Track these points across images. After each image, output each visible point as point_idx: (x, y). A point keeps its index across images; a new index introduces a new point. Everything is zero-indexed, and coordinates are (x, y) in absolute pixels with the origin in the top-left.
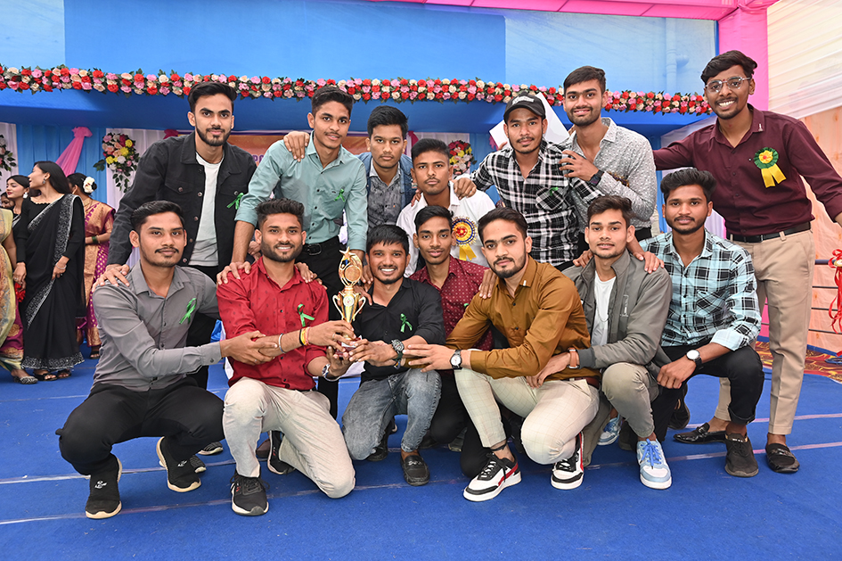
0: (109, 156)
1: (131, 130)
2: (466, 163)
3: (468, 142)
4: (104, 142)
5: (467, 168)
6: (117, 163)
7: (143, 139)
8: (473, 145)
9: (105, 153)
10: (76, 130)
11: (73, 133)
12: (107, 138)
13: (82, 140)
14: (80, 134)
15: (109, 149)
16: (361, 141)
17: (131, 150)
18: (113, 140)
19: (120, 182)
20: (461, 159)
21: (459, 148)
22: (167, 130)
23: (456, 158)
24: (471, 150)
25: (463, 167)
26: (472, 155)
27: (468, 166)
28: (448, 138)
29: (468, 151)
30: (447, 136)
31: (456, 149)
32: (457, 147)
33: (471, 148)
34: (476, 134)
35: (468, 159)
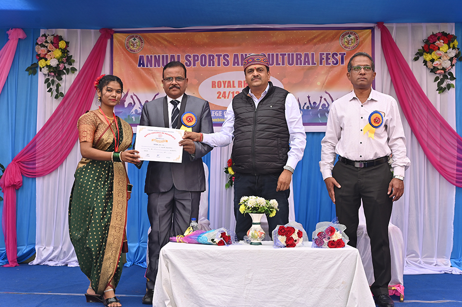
0: (41, 58)
1: (65, 30)
2: (451, 59)
3: (453, 33)
4: (37, 44)
5: (452, 65)
6: (49, 67)
7: (77, 40)
9: (38, 55)
10: (10, 32)
11: (8, 36)
12: (41, 40)
13: (16, 42)
14: (15, 36)
15: (41, 51)
16: (318, 36)
17: (65, 51)
18: (46, 42)
19: (51, 87)
20: (444, 54)
21: (442, 41)
22: (103, 29)
23: (438, 54)
24: (457, 44)
25: (447, 64)
26: (458, 49)
27: (453, 63)
28: (427, 30)
29: (454, 45)
30: (426, 27)
31: (438, 42)
32: (439, 39)
33: (457, 41)
35: (453, 55)
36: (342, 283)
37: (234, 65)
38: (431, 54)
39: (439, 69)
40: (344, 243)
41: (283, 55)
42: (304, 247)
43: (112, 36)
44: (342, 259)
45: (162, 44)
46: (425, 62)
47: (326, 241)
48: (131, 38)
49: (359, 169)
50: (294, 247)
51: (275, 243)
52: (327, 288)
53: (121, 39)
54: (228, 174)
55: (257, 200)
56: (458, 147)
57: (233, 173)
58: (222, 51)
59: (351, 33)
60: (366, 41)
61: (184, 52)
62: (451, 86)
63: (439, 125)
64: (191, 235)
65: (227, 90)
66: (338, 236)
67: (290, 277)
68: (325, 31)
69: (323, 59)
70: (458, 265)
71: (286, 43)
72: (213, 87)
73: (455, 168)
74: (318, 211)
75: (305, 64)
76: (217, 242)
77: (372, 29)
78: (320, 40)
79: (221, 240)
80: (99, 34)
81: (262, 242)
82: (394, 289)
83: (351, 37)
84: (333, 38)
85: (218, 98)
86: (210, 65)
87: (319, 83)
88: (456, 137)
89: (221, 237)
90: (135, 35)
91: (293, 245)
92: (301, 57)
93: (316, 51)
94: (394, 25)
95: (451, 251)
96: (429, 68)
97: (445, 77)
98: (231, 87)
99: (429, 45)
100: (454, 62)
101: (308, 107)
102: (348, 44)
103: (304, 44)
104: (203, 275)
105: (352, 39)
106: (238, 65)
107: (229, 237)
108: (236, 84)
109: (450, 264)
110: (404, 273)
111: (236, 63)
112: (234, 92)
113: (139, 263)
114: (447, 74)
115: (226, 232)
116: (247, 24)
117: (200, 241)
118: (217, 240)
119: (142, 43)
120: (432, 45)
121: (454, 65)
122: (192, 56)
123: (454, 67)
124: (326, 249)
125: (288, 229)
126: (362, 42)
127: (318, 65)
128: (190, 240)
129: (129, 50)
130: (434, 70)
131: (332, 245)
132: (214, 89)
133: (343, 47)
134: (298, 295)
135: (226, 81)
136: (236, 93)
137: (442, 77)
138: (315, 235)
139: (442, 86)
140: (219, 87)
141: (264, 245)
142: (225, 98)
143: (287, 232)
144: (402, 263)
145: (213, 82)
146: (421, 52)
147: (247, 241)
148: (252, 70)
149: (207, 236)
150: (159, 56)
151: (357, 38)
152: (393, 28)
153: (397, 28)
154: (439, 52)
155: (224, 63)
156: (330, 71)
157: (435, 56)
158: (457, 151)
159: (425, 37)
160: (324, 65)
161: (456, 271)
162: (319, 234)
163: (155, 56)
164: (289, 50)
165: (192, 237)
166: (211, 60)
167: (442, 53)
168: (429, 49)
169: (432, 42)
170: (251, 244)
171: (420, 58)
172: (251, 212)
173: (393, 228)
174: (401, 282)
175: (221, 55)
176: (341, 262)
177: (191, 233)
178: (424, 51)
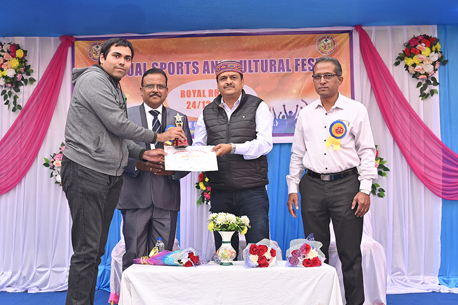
1: (23, 38)
2: (434, 64)
3: (436, 36)
5: (435, 70)
6: (6, 77)
7: (35, 49)
8: (442, 40)
16: (293, 40)
17: (22, 61)
18: (3, 51)
19: (8, 99)
20: (427, 58)
21: (423, 44)
22: (63, 36)
23: (420, 58)
24: (440, 47)
25: (429, 69)
26: (441, 52)
27: (436, 68)
28: (408, 33)
29: (436, 48)
30: (407, 29)
31: (419, 45)
32: (420, 43)
33: (440, 44)
34: (447, 26)
35: (436, 59)
37: (204, 73)
38: (412, 58)
39: (421, 74)
40: (320, 262)
41: (256, 62)
42: (278, 266)
43: (73, 44)
44: (318, 278)
46: (407, 67)
47: (301, 260)
48: (94, 45)
49: (325, 182)
50: (267, 267)
51: (247, 263)
53: (83, 46)
54: (199, 190)
55: (227, 217)
56: (443, 157)
57: (204, 188)
58: (191, 58)
59: (328, 37)
60: (344, 45)
61: (151, 59)
62: (435, 91)
63: (423, 133)
64: (156, 256)
65: (197, 100)
66: (313, 254)
67: (263, 299)
68: (300, 35)
69: (299, 65)
70: (447, 283)
71: (258, 49)
72: (182, 97)
73: (441, 179)
74: (297, 227)
75: (279, 71)
76: (184, 263)
77: (350, 32)
78: (295, 45)
79: (189, 261)
80: (59, 42)
81: (234, 262)
83: (327, 42)
84: (309, 43)
85: (187, 108)
86: (178, 73)
87: (295, 91)
88: (441, 147)
89: (188, 258)
90: (98, 42)
91: (266, 265)
92: (275, 63)
93: (291, 56)
94: (373, 28)
95: (439, 268)
96: (411, 74)
97: (428, 82)
98: (201, 96)
99: (411, 49)
100: (437, 66)
101: (283, 117)
102: (325, 49)
103: (278, 50)
104: (169, 299)
105: (329, 44)
106: (209, 72)
107: (197, 258)
108: (207, 93)
109: (438, 282)
110: (387, 293)
111: (206, 70)
112: (204, 102)
113: (105, 287)
114: (430, 80)
115: (194, 252)
116: (217, 29)
117: (167, 263)
118: (184, 261)
120: (414, 48)
121: (437, 70)
122: (159, 63)
123: (437, 72)
124: (301, 269)
125: (260, 248)
126: (339, 47)
127: (293, 71)
128: (155, 262)
129: (91, 59)
130: (416, 75)
131: (309, 263)
133: (320, 52)
135: (195, 91)
136: (207, 103)
137: (424, 82)
138: (289, 254)
139: (424, 92)
140: (189, 96)
141: (235, 265)
142: (195, 108)
143: (259, 251)
144: (384, 281)
145: (182, 91)
146: (402, 56)
147: (217, 261)
148: (225, 78)
149: (172, 257)
151: (334, 43)
152: (372, 32)
153: (376, 31)
154: (420, 56)
155: (194, 71)
156: (305, 78)
157: (417, 61)
158: (443, 161)
159: (406, 40)
160: (300, 71)
161: (445, 289)
162: (294, 252)
164: (263, 56)
165: (157, 258)
166: (180, 68)
167: (424, 58)
168: (411, 53)
169: (413, 46)
170: (222, 264)
171: (401, 62)
172: (220, 229)
173: (375, 244)
174: (384, 302)
175: (190, 63)
176: (317, 281)
177: (156, 254)
178: (406, 55)
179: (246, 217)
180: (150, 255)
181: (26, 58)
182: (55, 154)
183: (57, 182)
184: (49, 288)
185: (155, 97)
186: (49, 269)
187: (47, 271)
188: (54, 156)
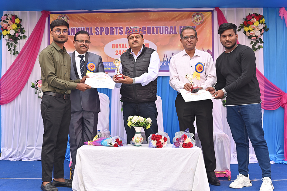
0: (4, 30)
1: (19, 11)
2: (261, 30)
3: (262, 14)
4: (1, 20)
5: (261, 34)
6: (9, 35)
7: (27, 18)
8: (266, 17)
9: (2, 28)
12: (4, 18)
15: (4, 25)
16: (179, 15)
17: (19, 25)
18: (7, 19)
19: (11, 47)
20: (256, 27)
21: (255, 19)
22: (43, 11)
23: (253, 27)
24: (264, 21)
25: (258, 33)
26: (265, 24)
27: (262, 33)
28: (246, 12)
29: (262, 21)
30: (245, 10)
31: (252, 20)
32: (253, 18)
33: (264, 19)
34: (269, 8)
35: (262, 27)
36: (191, 170)
38: (248, 27)
39: (253, 37)
40: (192, 145)
41: (157, 28)
42: (168, 147)
43: (49, 16)
44: (191, 154)
45: (81, 20)
46: (245, 32)
47: (181, 144)
48: (61, 16)
51: (150, 145)
52: (182, 173)
53: (55, 17)
55: (138, 118)
56: (265, 85)
58: (119, 25)
59: (199, 14)
60: (208, 19)
61: (95, 25)
62: (261, 47)
65: (122, 50)
66: (188, 140)
67: (159, 166)
68: (183, 12)
71: (158, 20)
72: (113, 48)
73: (263, 98)
75: (170, 33)
76: (113, 145)
77: (212, 11)
78: (180, 18)
79: (116, 143)
80: (41, 14)
81: (142, 145)
82: (225, 173)
83: (199, 17)
84: (188, 17)
85: (116, 54)
86: (111, 34)
87: (179, 45)
88: (264, 79)
89: (116, 142)
90: (64, 15)
91: (161, 146)
92: (168, 29)
93: (178, 25)
94: (226, 9)
96: (247, 36)
97: (257, 41)
98: (124, 48)
99: (247, 22)
100: (263, 32)
102: (197, 21)
103: (170, 21)
104: (104, 166)
105: (199, 18)
107: (121, 142)
108: (127, 46)
110: (231, 163)
113: (67, 158)
114: (258, 40)
115: (119, 139)
116: (134, 8)
117: (103, 145)
118: (113, 144)
119: (68, 20)
120: (249, 21)
121: (262, 34)
122: (100, 28)
123: (262, 35)
124: (181, 149)
125: (158, 136)
126: (206, 20)
127: (178, 34)
128: (96, 144)
130: (250, 37)
131: (185, 146)
132: (113, 49)
133: (194, 23)
134: (164, 177)
135: (121, 44)
137: (255, 41)
138: (174, 140)
139: (255, 47)
140: (117, 47)
141: (143, 146)
143: (157, 138)
144: (229, 157)
145: (113, 44)
146: (242, 25)
147: (132, 144)
149: (107, 141)
150: (79, 28)
151: (202, 17)
152: (225, 11)
153: (227, 11)
155: (120, 32)
157: (251, 28)
158: (265, 87)
159: (245, 17)
162: (177, 139)
163: (77, 28)
164: (161, 24)
165: (98, 142)
166: (112, 31)
167: (255, 27)
168: (247, 24)
169: (249, 20)
170: (135, 145)
171: (242, 29)
172: (134, 125)
173: (224, 135)
174: (229, 169)
175: (118, 28)
176: (190, 156)
177: (97, 139)
178: (244, 25)
179: (149, 118)
180: (93, 140)
181: (21, 23)
182: (38, 81)
183: (39, 97)
184: (34, 159)
185: (84, 47)
186: (34, 147)
187: (33, 148)
188: (37, 82)
